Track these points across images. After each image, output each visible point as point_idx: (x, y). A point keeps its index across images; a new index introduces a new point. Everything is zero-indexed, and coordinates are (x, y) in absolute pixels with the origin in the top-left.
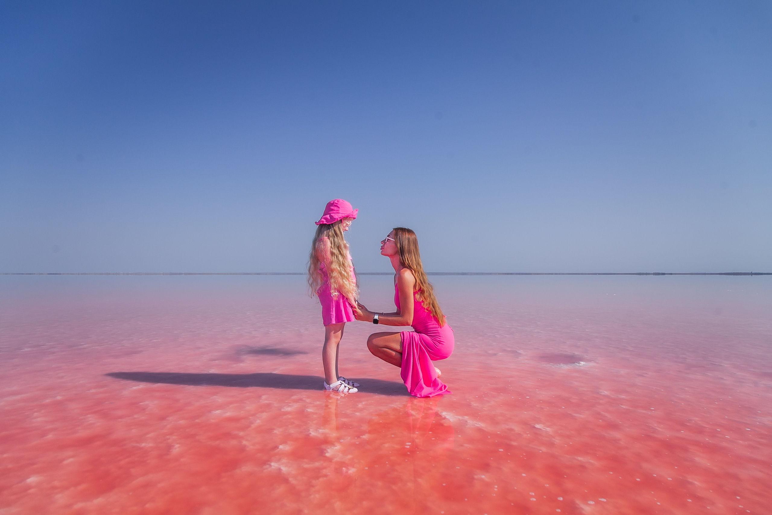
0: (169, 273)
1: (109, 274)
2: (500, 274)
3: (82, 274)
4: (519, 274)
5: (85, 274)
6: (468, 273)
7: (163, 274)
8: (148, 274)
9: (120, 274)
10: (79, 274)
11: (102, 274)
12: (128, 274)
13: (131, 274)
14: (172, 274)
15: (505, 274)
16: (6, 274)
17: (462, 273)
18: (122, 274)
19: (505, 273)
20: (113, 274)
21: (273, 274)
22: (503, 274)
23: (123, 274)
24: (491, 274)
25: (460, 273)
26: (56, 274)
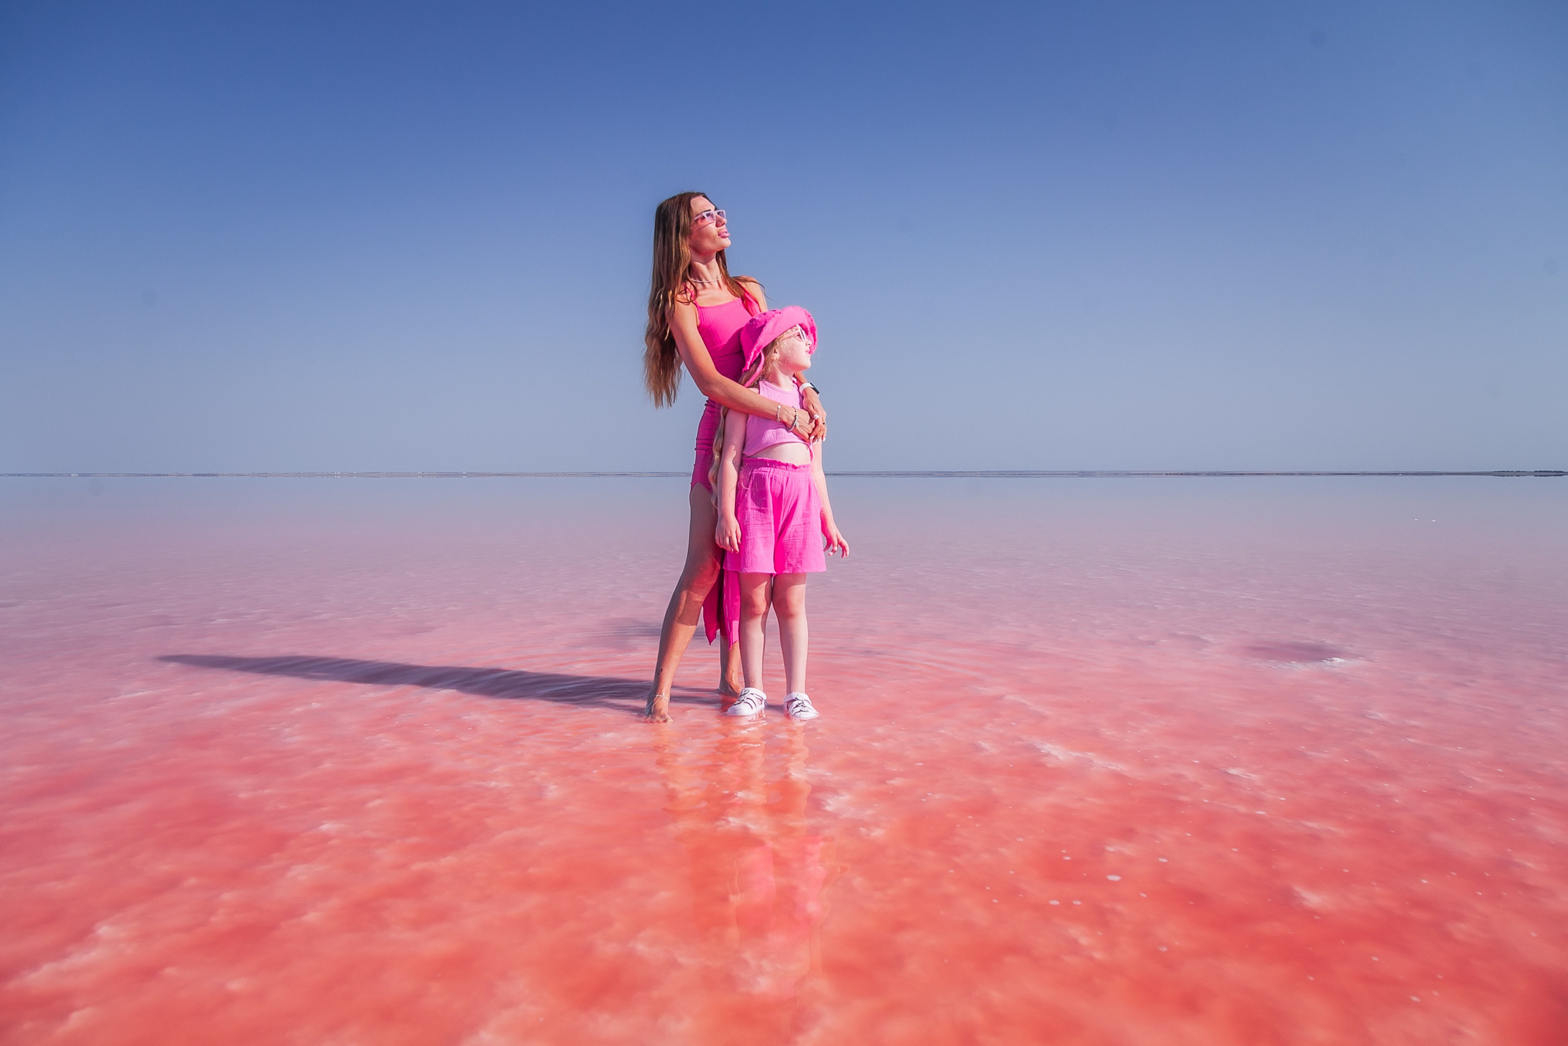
0: (434, 473)
1: (314, 475)
2: (1170, 474)
3: (259, 475)
4: (1215, 474)
5: (266, 475)
6: (1095, 472)
7: (423, 475)
8: (391, 475)
9: (336, 475)
10: (253, 475)
11: (298, 475)
12: (351, 475)
13: (358, 475)
14: (440, 475)
15: (1182, 474)
16: (113, 475)
17: (1080, 472)
18: (339, 475)
19: (1182, 472)
20: (322, 475)
21: (655, 475)
22: (1177, 474)
23: (342, 475)
24: (1147, 474)
25: (1076, 473)
26: (209, 475)
